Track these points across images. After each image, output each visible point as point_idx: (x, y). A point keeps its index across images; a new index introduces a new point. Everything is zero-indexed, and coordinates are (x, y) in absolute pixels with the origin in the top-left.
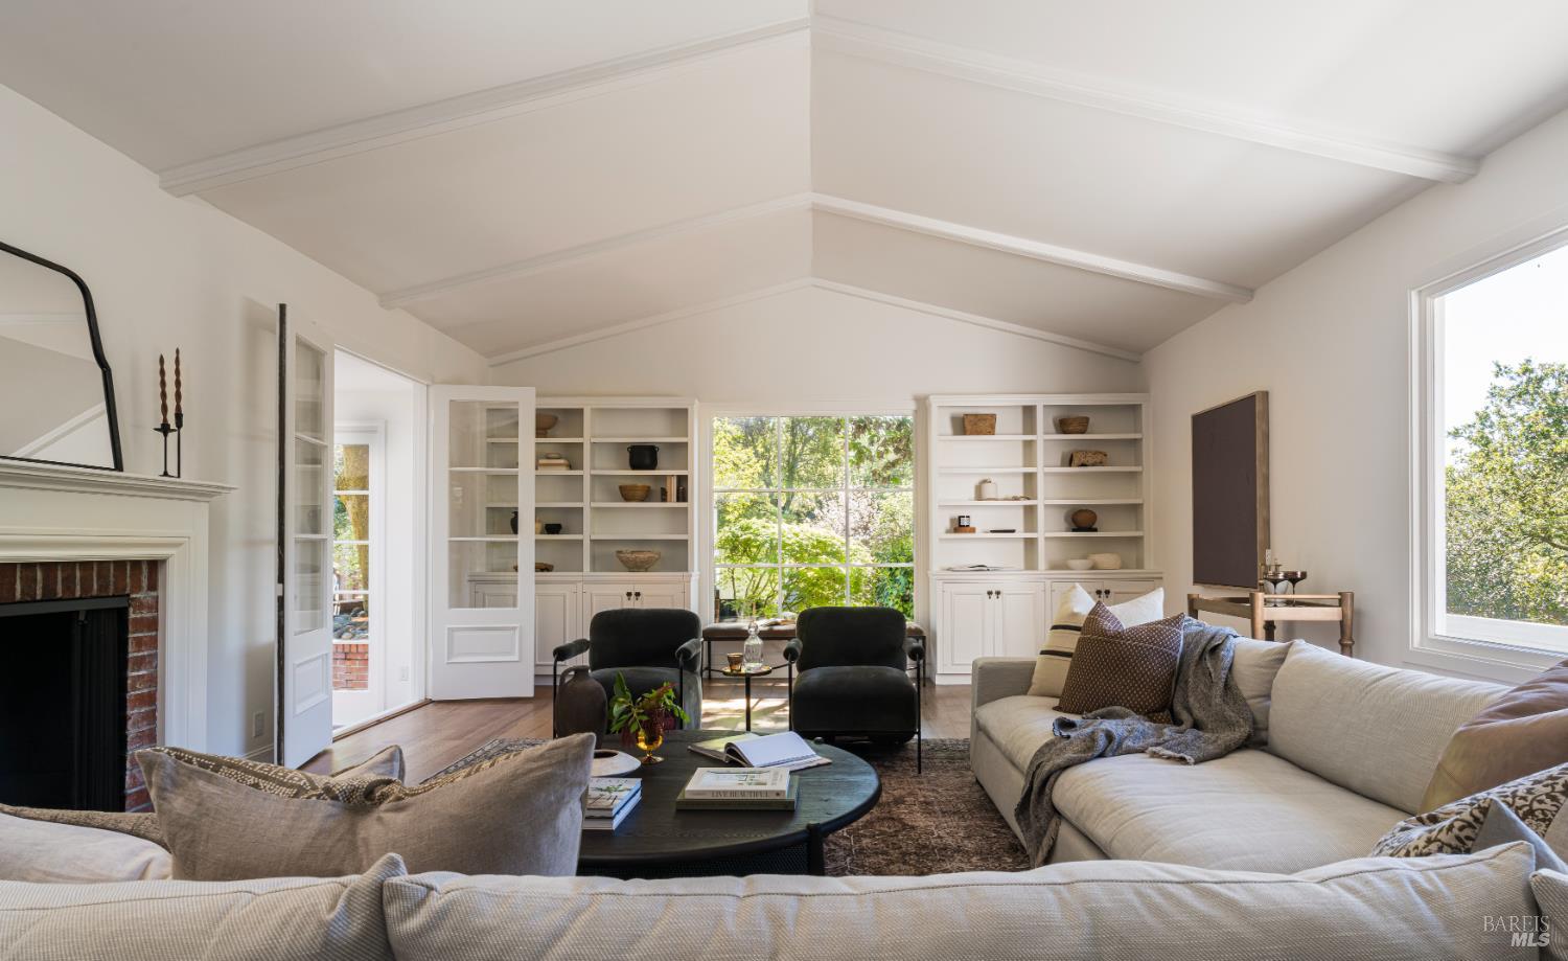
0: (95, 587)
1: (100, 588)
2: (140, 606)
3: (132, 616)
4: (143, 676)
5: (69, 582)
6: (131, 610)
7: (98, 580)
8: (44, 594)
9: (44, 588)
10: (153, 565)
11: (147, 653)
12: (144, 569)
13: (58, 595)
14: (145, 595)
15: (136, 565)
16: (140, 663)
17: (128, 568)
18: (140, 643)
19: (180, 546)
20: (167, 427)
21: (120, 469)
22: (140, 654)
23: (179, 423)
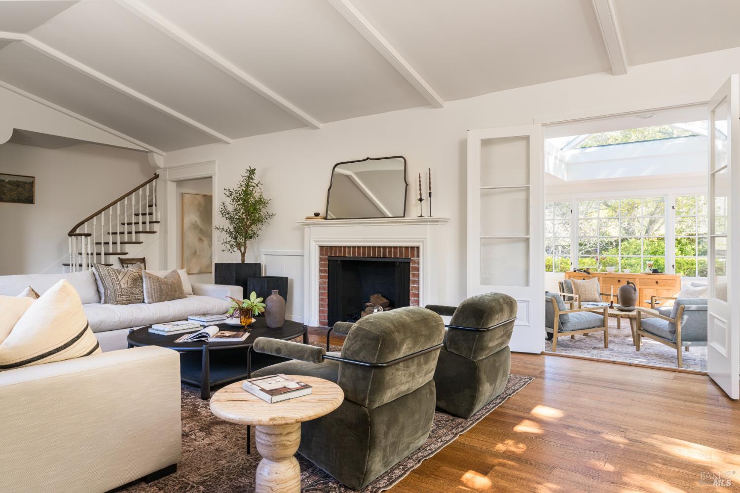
0: (398, 255)
1: (400, 255)
2: (414, 262)
3: (411, 265)
4: (415, 287)
5: (390, 252)
6: (411, 263)
7: (399, 252)
8: (383, 256)
9: (383, 254)
10: (418, 248)
11: (417, 279)
12: (416, 249)
13: (387, 256)
14: (415, 259)
15: (412, 248)
16: (414, 282)
17: (410, 249)
18: (414, 275)
19: (423, 242)
20: (421, 200)
21: (404, 217)
22: (414, 279)
23: (430, 196)
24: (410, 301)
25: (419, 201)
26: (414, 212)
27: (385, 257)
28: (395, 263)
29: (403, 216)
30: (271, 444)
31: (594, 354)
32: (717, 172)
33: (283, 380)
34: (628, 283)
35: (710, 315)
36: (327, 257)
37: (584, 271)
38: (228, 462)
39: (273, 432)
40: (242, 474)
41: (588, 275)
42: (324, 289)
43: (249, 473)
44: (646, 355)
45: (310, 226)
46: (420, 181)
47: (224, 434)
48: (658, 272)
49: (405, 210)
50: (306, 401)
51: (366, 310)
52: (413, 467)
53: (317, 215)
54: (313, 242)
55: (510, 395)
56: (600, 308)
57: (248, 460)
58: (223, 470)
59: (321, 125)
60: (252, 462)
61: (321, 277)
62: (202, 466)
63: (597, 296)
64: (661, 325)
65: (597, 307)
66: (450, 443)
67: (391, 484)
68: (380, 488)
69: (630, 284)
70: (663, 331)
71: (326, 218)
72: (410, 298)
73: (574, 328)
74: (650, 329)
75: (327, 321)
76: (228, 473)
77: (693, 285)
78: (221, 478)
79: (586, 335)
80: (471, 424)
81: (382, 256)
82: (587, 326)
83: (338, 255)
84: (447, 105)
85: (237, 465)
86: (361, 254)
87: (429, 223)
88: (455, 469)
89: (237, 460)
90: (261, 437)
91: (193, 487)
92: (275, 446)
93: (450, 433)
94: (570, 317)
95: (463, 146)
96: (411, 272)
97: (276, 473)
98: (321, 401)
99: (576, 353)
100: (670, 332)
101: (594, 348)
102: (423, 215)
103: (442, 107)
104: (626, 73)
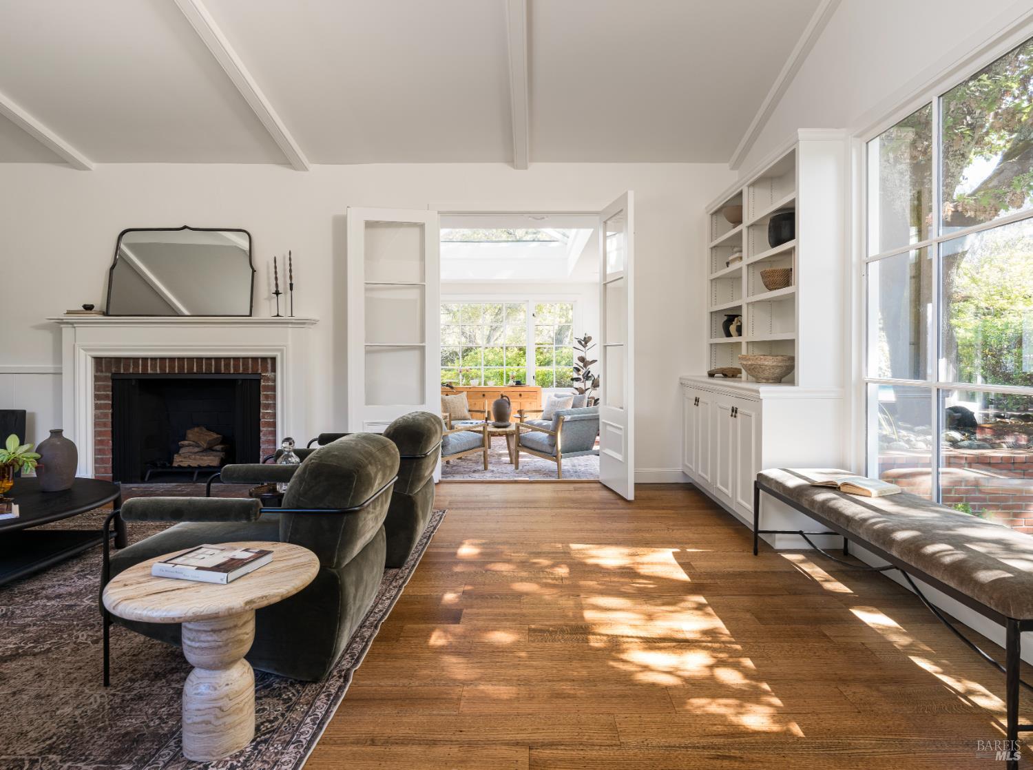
0: (241, 369)
1: (244, 370)
2: (268, 379)
3: (262, 384)
4: (268, 413)
5: (227, 366)
6: (262, 380)
7: (243, 365)
9: (215, 368)
10: (274, 359)
11: (271, 402)
12: (269, 361)
13: (223, 372)
14: (269, 374)
15: (264, 359)
16: (267, 406)
17: (260, 361)
18: (267, 397)
19: (281, 351)
20: (277, 293)
21: (250, 315)
22: (267, 402)
23: (291, 289)
24: (261, 434)
25: (275, 295)
26: (266, 310)
27: (218, 372)
28: (235, 381)
29: (248, 314)
30: (221, 643)
31: (477, 477)
32: (608, 283)
33: (218, 551)
34: (502, 396)
35: (603, 423)
36: (110, 375)
37: (447, 385)
38: (77, 707)
39: (223, 626)
40: (118, 715)
41: (451, 390)
42: (105, 425)
43: (131, 711)
44: (526, 473)
45: (75, 325)
46: (276, 267)
47: (33, 672)
48: (521, 384)
49: (251, 307)
50: (272, 572)
51: (180, 452)
52: (371, 636)
53: (88, 308)
54: (82, 351)
55: (432, 532)
56: (478, 426)
57: (114, 695)
58: (75, 722)
59: (94, 166)
60: (123, 696)
61: (97, 407)
62: (26, 728)
63: (467, 414)
64: (540, 439)
65: (471, 425)
66: (399, 597)
67: (357, 661)
68: (348, 670)
69: (504, 398)
70: (543, 445)
71: (106, 314)
72: (261, 429)
73: (454, 451)
74: (529, 444)
75: (111, 475)
76: (90, 723)
77: (556, 396)
78: (82, 733)
79: (460, 458)
80: (410, 572)
81: (213, 371)
82: (467, 448)
83: (131, 371)
84: (313, 167)
85: (98, 707)
86: (176, 368)
87: (290, 326)
88: (422, 624)
89: (92, 700)
90: (202, 639)
91: (33, 762)
92: (226, 645)
93: (391, 587)
94: (450, 439)
95: (340, 227)
96: (262, 393)
97: (227, 685)
98: (295, 567)
99: (458, 478)
100: (550, 445)
101: (474, 471)
102: (280, 314)
103: (307, 170)
104: (526, 168)
